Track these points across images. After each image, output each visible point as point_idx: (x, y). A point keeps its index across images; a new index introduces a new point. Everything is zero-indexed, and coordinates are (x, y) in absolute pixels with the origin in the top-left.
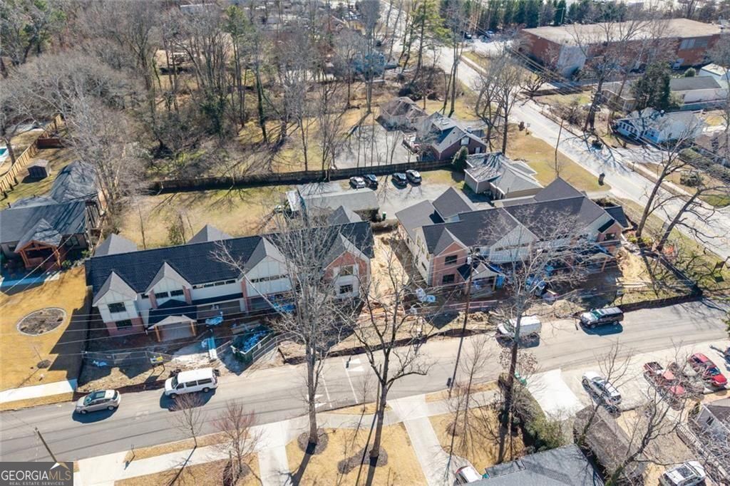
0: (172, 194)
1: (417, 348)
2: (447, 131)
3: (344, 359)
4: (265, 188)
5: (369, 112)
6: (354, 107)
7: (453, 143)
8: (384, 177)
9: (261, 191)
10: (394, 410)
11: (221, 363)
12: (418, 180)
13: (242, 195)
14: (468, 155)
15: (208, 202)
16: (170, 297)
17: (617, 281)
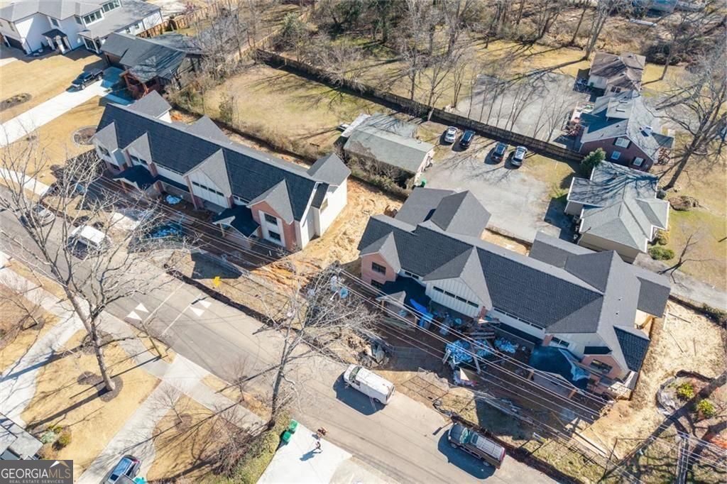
0: (286, 73)
1: (264, 329)
2: (613, 120)
3: (201, 294)
4: (361, 101)
5: (585, 58)
6: (578, 46)
7: (602, 138)
9: (355, 102)
10: (171, 365)
12: (516, 163)
13: (336, 99)
14: (603, 161)
15: (302, 92)
16: (140, 163)
17: (574, 422)
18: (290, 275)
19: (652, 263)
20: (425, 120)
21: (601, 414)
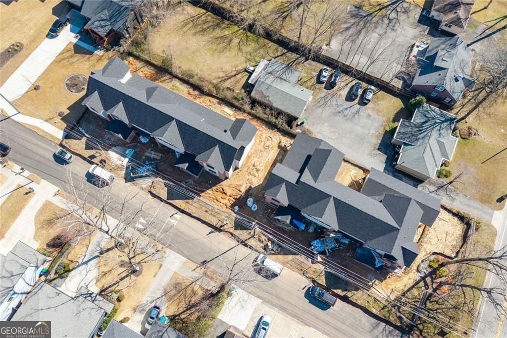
0: (205, 11)
1: (212, 232)
2: (438, 69)
3: (174, 211)
8: (351, 79)
9: (257, 41)
10: (165, 256)
11: (125, 170)
12: (366, 101)
17: (373, 281)
18: (224, 196)
19: (437, 180)
20: (307, 59)
21: (387, 277)
